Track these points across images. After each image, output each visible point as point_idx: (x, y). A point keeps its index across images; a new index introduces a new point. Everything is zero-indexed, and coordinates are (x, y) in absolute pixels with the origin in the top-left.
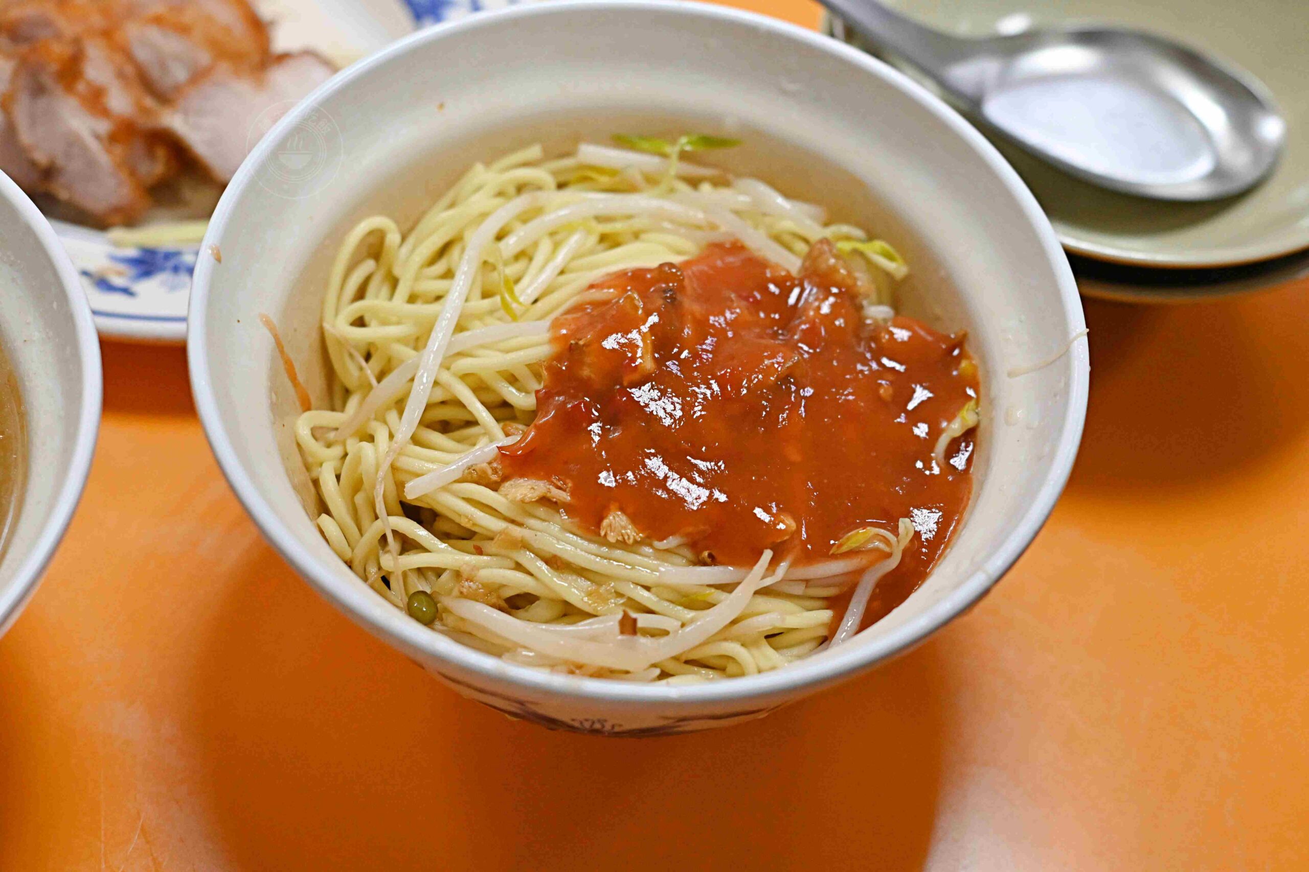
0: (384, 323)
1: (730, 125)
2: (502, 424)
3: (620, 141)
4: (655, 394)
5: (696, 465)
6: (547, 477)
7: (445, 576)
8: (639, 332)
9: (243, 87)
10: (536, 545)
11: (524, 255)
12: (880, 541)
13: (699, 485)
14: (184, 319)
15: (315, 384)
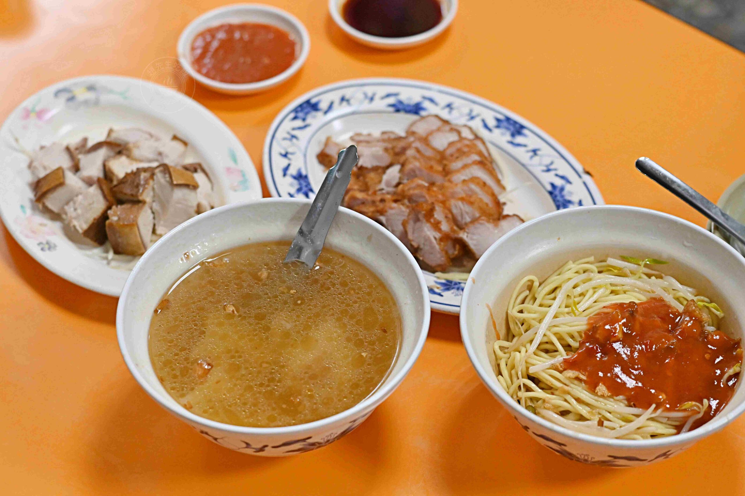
0: (529, 312)
1: (665, 256)
2: (566, 352)
3: (624, 258)
4: (621, 346)
5: (633, 372)
6: (579, 370)
7: (540, 402)
8: (618, 324)
9: (490, 226)
10: (572, 393)
11: (582, 295)
12: (696, 407)
13: (633, 379)
14: (459, 306)
15: (503, 332)
